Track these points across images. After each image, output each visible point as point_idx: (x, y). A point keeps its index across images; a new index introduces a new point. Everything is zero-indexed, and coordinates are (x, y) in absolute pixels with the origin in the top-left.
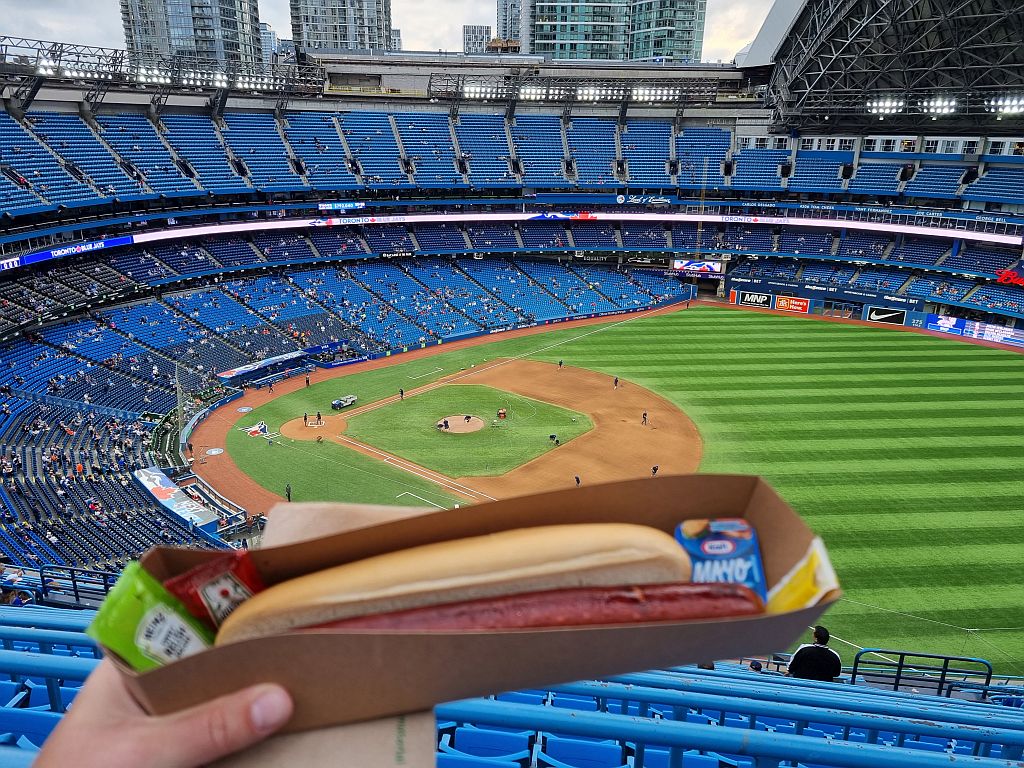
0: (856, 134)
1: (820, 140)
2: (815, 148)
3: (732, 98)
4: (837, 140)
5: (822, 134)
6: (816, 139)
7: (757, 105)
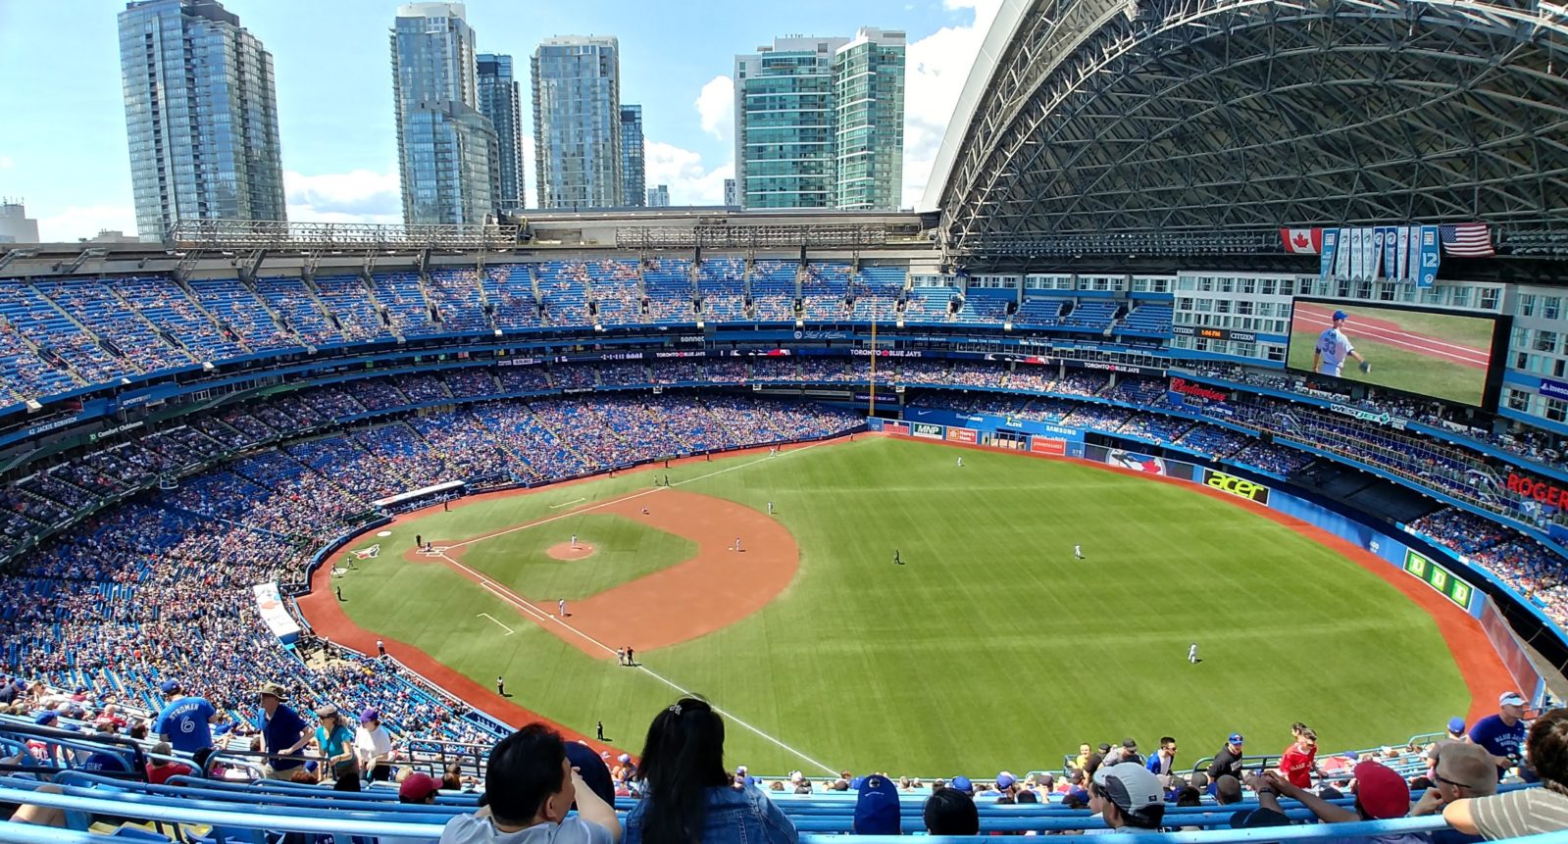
0: (1019, 272)
1: (986, 279)
2: (982, 286)
3: (907, 240)
4: (1002, 278)
5: (989, 272)
6: (983, 277)
7: (929, 247)
